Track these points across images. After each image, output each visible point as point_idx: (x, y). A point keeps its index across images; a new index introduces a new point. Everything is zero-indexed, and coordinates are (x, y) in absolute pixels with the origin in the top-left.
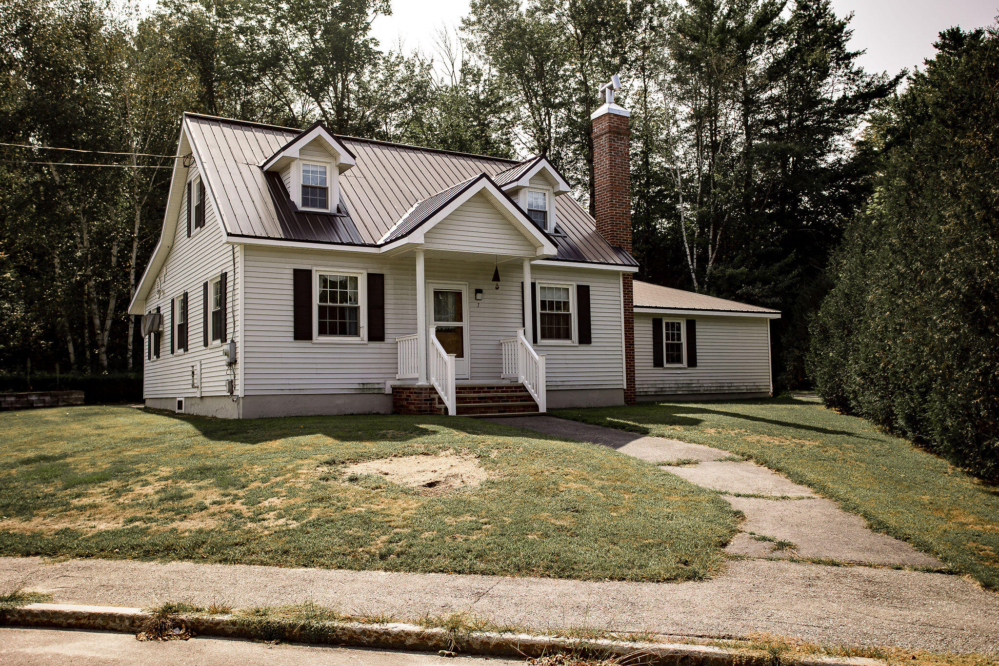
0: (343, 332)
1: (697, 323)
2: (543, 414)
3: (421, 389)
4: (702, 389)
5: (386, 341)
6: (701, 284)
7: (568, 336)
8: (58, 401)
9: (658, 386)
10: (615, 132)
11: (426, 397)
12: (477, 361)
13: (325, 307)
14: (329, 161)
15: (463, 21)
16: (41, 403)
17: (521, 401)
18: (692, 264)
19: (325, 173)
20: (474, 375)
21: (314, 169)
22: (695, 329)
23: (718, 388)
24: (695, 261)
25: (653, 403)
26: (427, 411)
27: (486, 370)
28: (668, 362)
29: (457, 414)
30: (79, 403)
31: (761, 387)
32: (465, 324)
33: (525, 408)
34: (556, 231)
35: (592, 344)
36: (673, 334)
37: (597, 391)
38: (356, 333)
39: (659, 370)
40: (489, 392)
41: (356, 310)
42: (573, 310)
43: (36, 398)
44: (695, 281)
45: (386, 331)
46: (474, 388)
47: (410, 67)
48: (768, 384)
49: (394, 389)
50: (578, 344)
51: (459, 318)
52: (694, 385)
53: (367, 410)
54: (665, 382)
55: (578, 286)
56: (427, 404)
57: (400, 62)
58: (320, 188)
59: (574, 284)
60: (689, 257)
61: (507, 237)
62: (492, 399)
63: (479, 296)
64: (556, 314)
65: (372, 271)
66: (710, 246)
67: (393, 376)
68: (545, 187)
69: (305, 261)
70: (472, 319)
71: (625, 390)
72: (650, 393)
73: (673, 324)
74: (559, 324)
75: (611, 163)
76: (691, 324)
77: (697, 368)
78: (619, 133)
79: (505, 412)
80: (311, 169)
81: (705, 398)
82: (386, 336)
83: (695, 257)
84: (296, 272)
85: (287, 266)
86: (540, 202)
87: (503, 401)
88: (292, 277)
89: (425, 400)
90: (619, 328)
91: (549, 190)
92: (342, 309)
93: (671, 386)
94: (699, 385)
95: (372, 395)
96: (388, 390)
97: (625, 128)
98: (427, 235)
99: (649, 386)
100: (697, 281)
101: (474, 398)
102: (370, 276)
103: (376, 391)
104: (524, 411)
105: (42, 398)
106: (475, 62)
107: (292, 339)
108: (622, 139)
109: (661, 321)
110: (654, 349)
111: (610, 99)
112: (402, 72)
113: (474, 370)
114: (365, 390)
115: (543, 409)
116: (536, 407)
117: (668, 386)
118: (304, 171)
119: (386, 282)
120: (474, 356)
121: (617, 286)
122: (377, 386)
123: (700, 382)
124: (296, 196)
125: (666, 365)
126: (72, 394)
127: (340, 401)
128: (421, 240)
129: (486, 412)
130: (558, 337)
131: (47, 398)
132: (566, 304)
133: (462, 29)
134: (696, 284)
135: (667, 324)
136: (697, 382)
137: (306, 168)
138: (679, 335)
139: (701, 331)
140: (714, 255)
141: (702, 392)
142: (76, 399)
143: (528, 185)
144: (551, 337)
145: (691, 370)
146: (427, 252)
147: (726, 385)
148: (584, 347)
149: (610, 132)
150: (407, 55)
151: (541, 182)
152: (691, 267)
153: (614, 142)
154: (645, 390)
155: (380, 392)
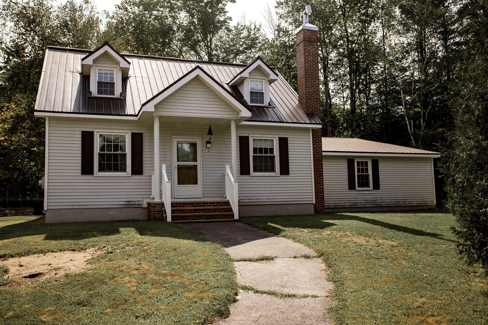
0: (116, 169)
1: (379, 162)
2: (236, 221)
3: (155, 204)
4: (384, 203)
5: (144, 174)
6: (416, 142)
7: (273, 170)
8: (18, 213)
9: (352, 202)
10: (307, 41)
11: (158, 209)
12: (207, 186)
13: (104, 154)
14: (116, 67)
15: (277, 3)
16: (10, 214)
17: (225, 212)
18: (411, 130)
19: (113, 74)
20: (205, 195)
21: (106, 72)
22: (378, 165)
23: (396, 203)
24: (412, 128)
25: (333, 213)
26: (159, 218)
27: (217, 192)
28: (359, 186)
29: (172, 220)
30: (31, 214)
31: (428, 202)
32: (199, 163)
33: (225, 216)
34: (270, 105)
35: (290, 175)
36: (363, 169)
37: (294, 205)
38: (124, 170)
39: (352, 192)
40: (204, 206)
41: (124, 156)
42: (276, 153)
43: (9, 212)
44: (413, 140)
45: (144, 168)
46: (194, 204)
47: (249, 30)
48: (433, 200)
49: (149, 204)
50: (279, 175)
51: (195, 160)
52: (378, 201)
53: (130, 218)
54: (357, 199)
55: (280, 138)
56: (159, 214)
57: (244, 28)
58: (110, 83)
59: (277, 137)
60: (408, 126)
61: (217, 106)
62: (203, 210)
63: (209, 146)
64: (264, 156)
65: (133, 131)
66: (422, 119)
67: (148, 196)
68: (263, 78)
69: (89, 126)
70: (204, 160)
71: (314, 204)
72: (346, 207)
73: (362, 162)
74: (267, 162)
75: (305, 60)
76: (375, 162)
77: (380, 190)
78: (310, 41)
79: (211, 219)
80: (103, 72)
81: (386, 209)
82: (144, 171)
83: (412, 126)
84: (83, 133)
85: (78, 129)
86: (259, 87)
87: (211, 212)
88: (80, 136)
89: (158, 211)
90: (310, 164)
91: (264, 79)
92: (116, 156)
93: (361, 202)
94: (382, 201)
95: (134, 209)
96: (145, 205)
97: (315, 38)
98: (156, 106)
99: (346, 202)
100: (414, 140)
101: (191, 210)
102: (134, 135)
103: (137, 206)
104: (225, 218)
105: (11, 211)
106: (284, 25)
107: (80, 174)
108: (312, 45)
109: (353, 161)
110: (349, 178)
111: (305, 21)
112: (245, 33)
113: (205, 192)
114: (129, 205)
115: (236, 217)
116: (233, 215)
117: (359, 202)
118: (99, 73)
119: (144, 138)
120: (204, 183)
121: (308, 137)
122: (137, 203)
123: (382, 199)
124: (94, 88)
125: (357, 188)
126: (26, 209)
127: (112, 212)
128: (153, 109)
129: (197, 219)
130: (266, 171)
131: (13, 212)
132: (272, 150)
133: (276, 7)
134: (413, 142)
135: (358, 163)
136: (380, 199)
137: (100, 72)
138: (367, 170)
139: (382, 167)
140: (424, 124)
141: (384, 205)
142: (29, 212)
143: (248, 76)
144: (261, 171)
145: (375, 192)
146: (160, 117)
147: (402, 201)
148: (284, 177)
149: (304, 40)
150: (248, 24)
151: (260, 75)
152: (410, 132)
153: (307, 47)
154: (343, 204)
155: (139, 207)
